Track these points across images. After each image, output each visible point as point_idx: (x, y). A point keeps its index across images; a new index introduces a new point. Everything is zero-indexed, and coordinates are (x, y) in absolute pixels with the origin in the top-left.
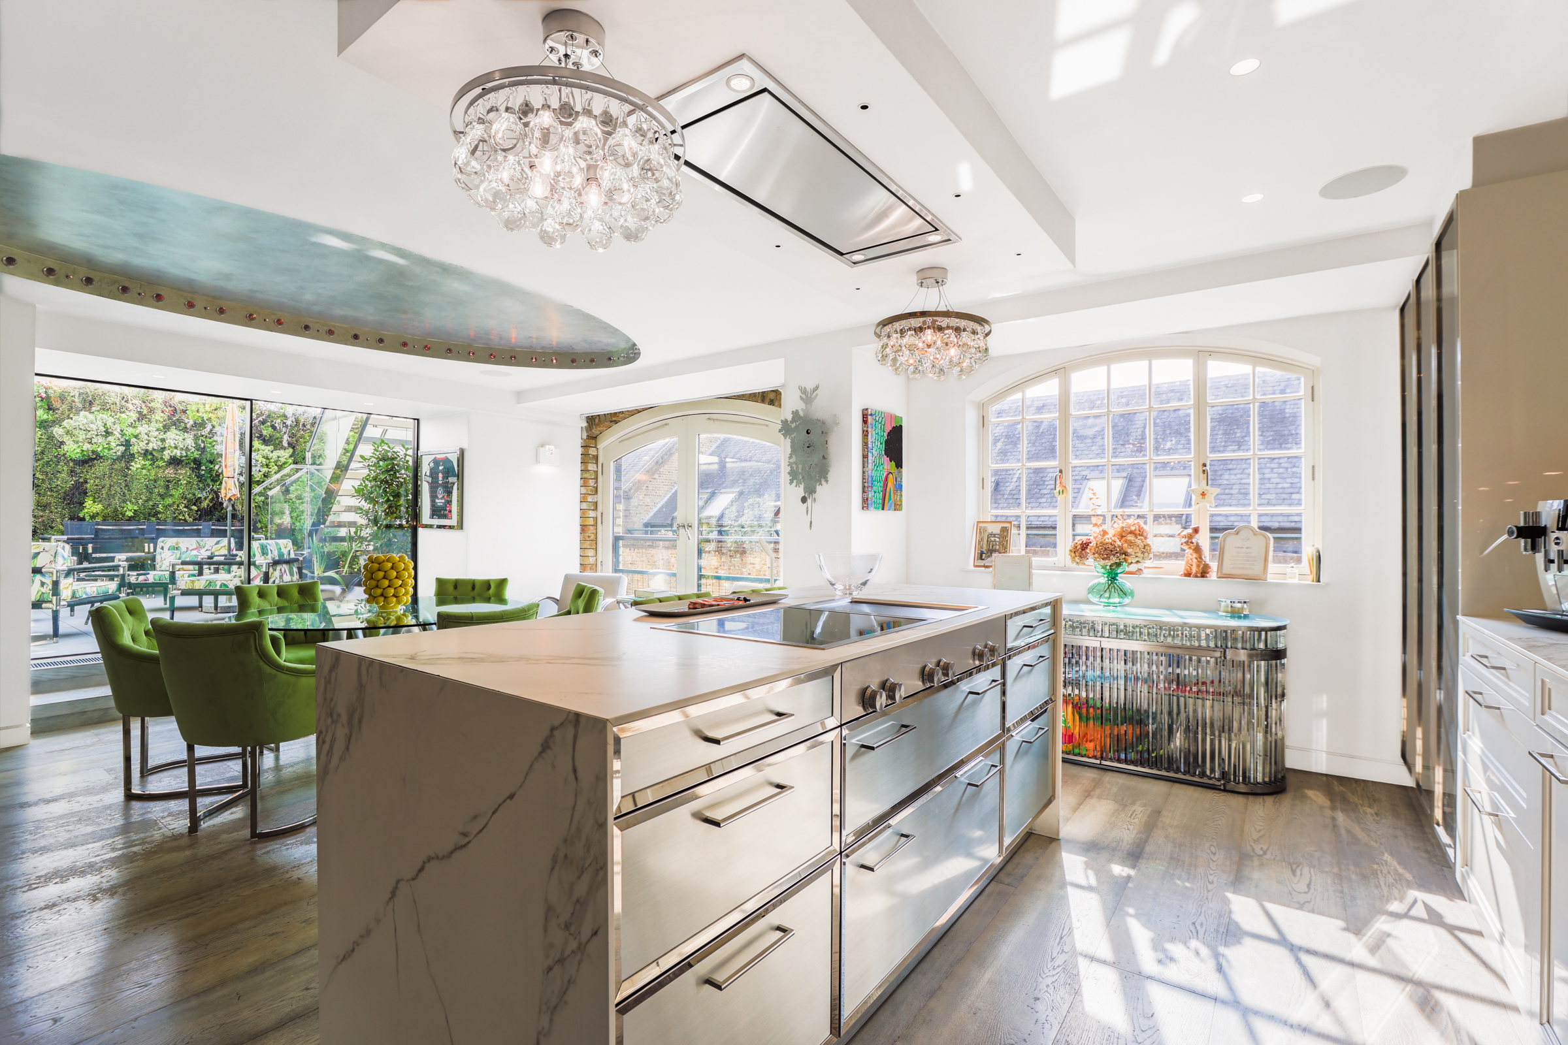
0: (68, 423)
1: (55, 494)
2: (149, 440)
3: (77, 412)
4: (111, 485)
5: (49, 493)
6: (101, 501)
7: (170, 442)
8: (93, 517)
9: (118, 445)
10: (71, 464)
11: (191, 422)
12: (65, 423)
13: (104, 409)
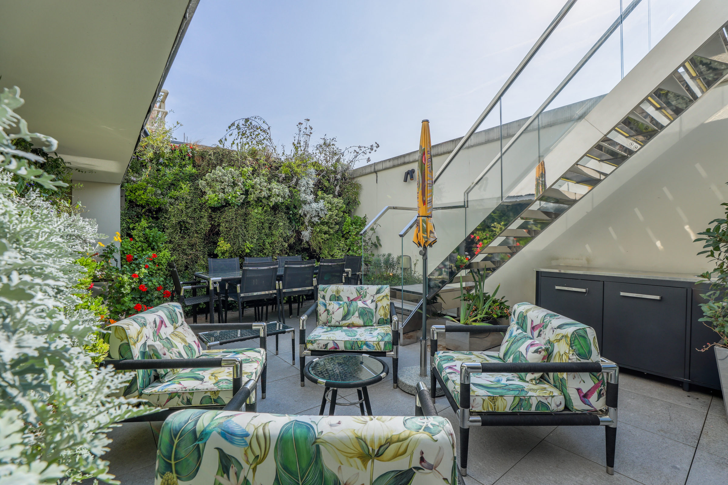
0: (209, 176)
1: (199, 236)
2: (261, 190)
3: (214, 167)
4: (236, 228)
5: (196, 235)
6: (229, 241)
7: (275, 191)
8: (223, 254)
9: (241, 194)
10: (210, 211)
11: (283, 176)
12: (207, 176)
13: (230, 165)
